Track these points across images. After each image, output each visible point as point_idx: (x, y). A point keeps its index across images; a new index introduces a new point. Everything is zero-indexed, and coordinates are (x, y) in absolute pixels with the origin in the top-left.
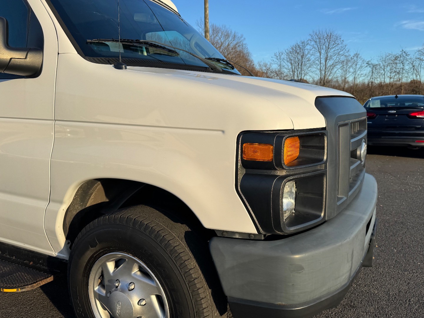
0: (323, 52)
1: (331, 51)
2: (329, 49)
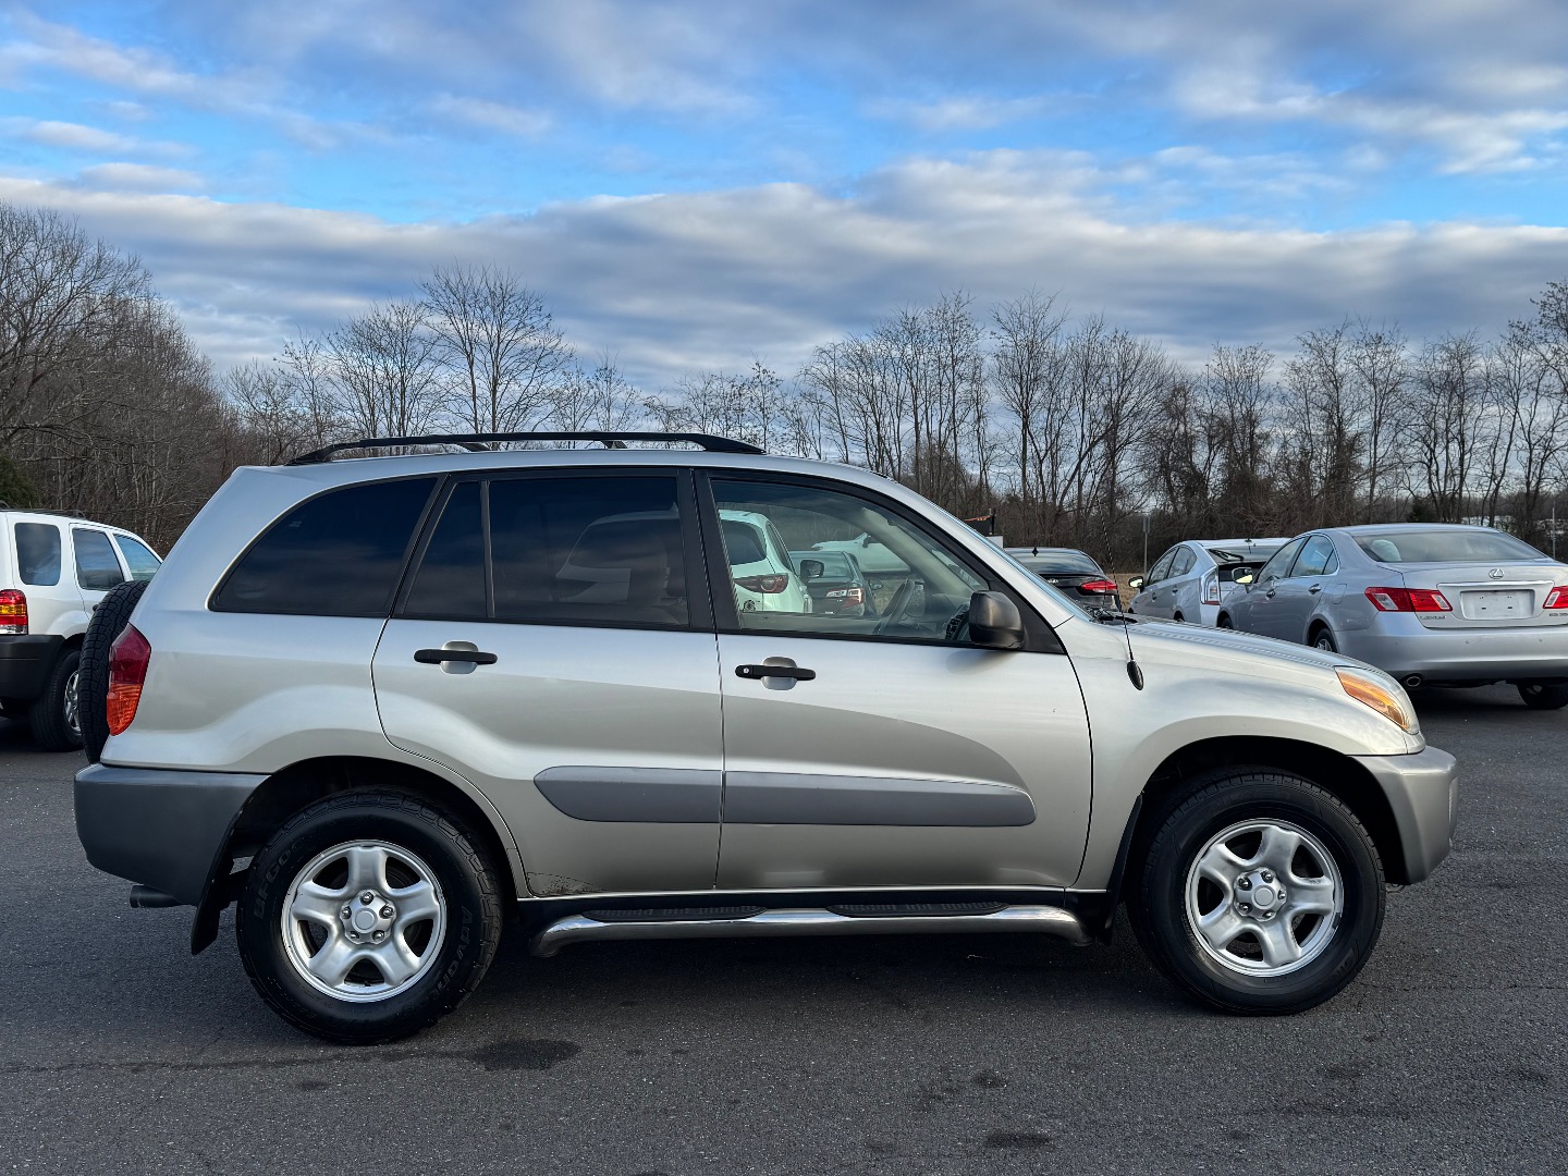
0: (480, 354)
1: (509, 355)
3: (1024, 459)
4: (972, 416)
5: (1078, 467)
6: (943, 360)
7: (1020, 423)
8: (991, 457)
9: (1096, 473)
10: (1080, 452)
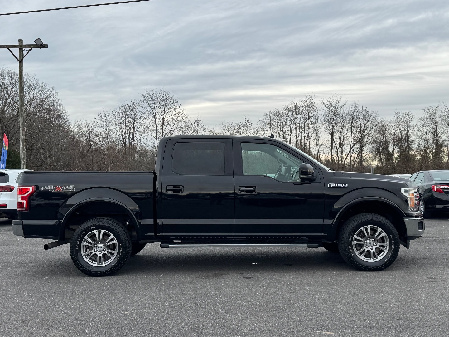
0: (158, 116)
2: (165, 114)
3: (332, 149)
4: (315, 135)
5: (350, 152)
6: (306, 117)
7: (331, 137)
8: (321, 148)
9: (356, 153)
10: (350, 146)
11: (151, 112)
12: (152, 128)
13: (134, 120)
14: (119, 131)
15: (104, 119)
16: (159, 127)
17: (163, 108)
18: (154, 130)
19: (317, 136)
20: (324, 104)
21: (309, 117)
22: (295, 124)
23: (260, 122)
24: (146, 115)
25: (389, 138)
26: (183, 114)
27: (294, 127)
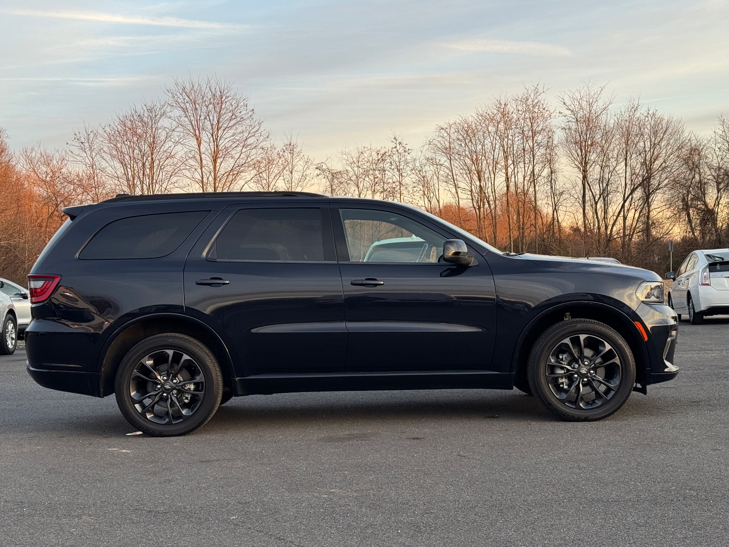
0: (205, 137)
1: (225, 137)
2: (220, 132)
3: (584, 202)
4: (546, 172)
5: (623, 206)
6: (526, 133)
7: (581, 176)
8: (561, 200)
9: (636, 210)
10: (624, 196)
11: (190, 127)
12: (192, 162)
13: (152, 146)
14: (120, 171)
15: (87, 145)
16: (207, 161)
17: (216, 119)
18: (197, 166)
19: (552, 172)
20: (564, 103)
21: (534, 134)
22: (504, 150)
23: (427, 147)
24: (179, 134)
25: (708, 174)
26: (260, 131)
27: (501, 154)
